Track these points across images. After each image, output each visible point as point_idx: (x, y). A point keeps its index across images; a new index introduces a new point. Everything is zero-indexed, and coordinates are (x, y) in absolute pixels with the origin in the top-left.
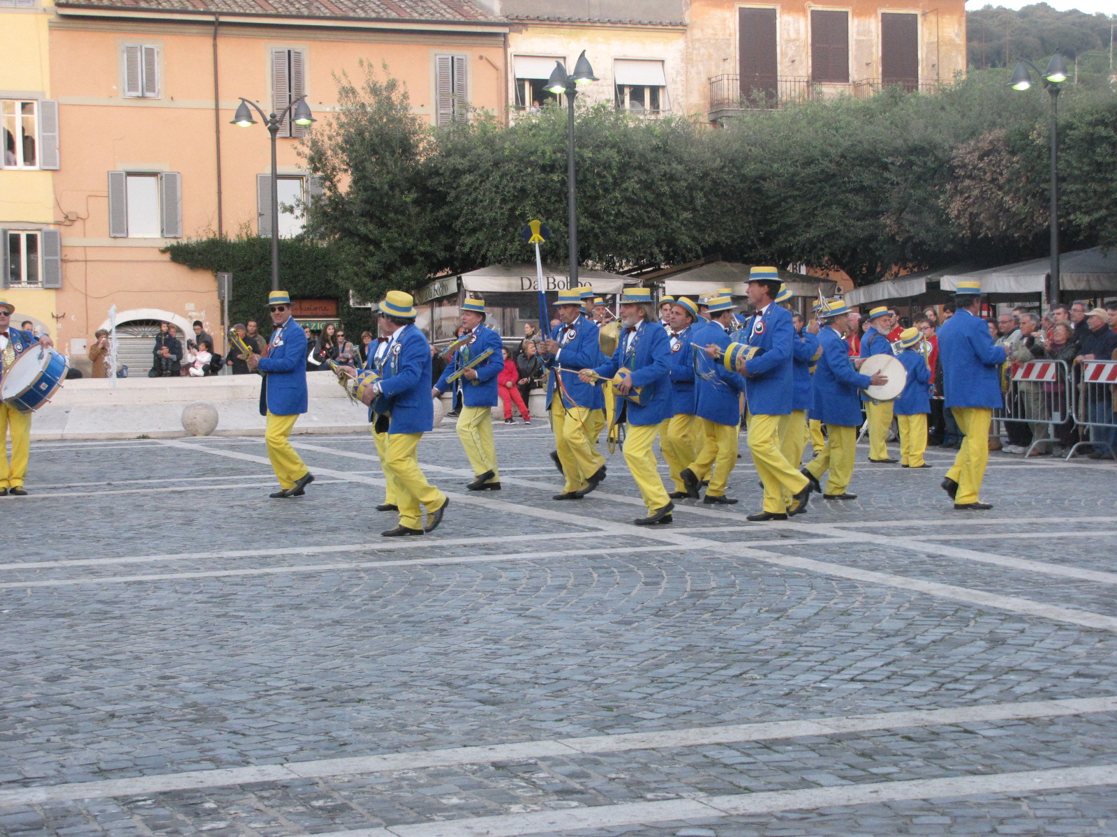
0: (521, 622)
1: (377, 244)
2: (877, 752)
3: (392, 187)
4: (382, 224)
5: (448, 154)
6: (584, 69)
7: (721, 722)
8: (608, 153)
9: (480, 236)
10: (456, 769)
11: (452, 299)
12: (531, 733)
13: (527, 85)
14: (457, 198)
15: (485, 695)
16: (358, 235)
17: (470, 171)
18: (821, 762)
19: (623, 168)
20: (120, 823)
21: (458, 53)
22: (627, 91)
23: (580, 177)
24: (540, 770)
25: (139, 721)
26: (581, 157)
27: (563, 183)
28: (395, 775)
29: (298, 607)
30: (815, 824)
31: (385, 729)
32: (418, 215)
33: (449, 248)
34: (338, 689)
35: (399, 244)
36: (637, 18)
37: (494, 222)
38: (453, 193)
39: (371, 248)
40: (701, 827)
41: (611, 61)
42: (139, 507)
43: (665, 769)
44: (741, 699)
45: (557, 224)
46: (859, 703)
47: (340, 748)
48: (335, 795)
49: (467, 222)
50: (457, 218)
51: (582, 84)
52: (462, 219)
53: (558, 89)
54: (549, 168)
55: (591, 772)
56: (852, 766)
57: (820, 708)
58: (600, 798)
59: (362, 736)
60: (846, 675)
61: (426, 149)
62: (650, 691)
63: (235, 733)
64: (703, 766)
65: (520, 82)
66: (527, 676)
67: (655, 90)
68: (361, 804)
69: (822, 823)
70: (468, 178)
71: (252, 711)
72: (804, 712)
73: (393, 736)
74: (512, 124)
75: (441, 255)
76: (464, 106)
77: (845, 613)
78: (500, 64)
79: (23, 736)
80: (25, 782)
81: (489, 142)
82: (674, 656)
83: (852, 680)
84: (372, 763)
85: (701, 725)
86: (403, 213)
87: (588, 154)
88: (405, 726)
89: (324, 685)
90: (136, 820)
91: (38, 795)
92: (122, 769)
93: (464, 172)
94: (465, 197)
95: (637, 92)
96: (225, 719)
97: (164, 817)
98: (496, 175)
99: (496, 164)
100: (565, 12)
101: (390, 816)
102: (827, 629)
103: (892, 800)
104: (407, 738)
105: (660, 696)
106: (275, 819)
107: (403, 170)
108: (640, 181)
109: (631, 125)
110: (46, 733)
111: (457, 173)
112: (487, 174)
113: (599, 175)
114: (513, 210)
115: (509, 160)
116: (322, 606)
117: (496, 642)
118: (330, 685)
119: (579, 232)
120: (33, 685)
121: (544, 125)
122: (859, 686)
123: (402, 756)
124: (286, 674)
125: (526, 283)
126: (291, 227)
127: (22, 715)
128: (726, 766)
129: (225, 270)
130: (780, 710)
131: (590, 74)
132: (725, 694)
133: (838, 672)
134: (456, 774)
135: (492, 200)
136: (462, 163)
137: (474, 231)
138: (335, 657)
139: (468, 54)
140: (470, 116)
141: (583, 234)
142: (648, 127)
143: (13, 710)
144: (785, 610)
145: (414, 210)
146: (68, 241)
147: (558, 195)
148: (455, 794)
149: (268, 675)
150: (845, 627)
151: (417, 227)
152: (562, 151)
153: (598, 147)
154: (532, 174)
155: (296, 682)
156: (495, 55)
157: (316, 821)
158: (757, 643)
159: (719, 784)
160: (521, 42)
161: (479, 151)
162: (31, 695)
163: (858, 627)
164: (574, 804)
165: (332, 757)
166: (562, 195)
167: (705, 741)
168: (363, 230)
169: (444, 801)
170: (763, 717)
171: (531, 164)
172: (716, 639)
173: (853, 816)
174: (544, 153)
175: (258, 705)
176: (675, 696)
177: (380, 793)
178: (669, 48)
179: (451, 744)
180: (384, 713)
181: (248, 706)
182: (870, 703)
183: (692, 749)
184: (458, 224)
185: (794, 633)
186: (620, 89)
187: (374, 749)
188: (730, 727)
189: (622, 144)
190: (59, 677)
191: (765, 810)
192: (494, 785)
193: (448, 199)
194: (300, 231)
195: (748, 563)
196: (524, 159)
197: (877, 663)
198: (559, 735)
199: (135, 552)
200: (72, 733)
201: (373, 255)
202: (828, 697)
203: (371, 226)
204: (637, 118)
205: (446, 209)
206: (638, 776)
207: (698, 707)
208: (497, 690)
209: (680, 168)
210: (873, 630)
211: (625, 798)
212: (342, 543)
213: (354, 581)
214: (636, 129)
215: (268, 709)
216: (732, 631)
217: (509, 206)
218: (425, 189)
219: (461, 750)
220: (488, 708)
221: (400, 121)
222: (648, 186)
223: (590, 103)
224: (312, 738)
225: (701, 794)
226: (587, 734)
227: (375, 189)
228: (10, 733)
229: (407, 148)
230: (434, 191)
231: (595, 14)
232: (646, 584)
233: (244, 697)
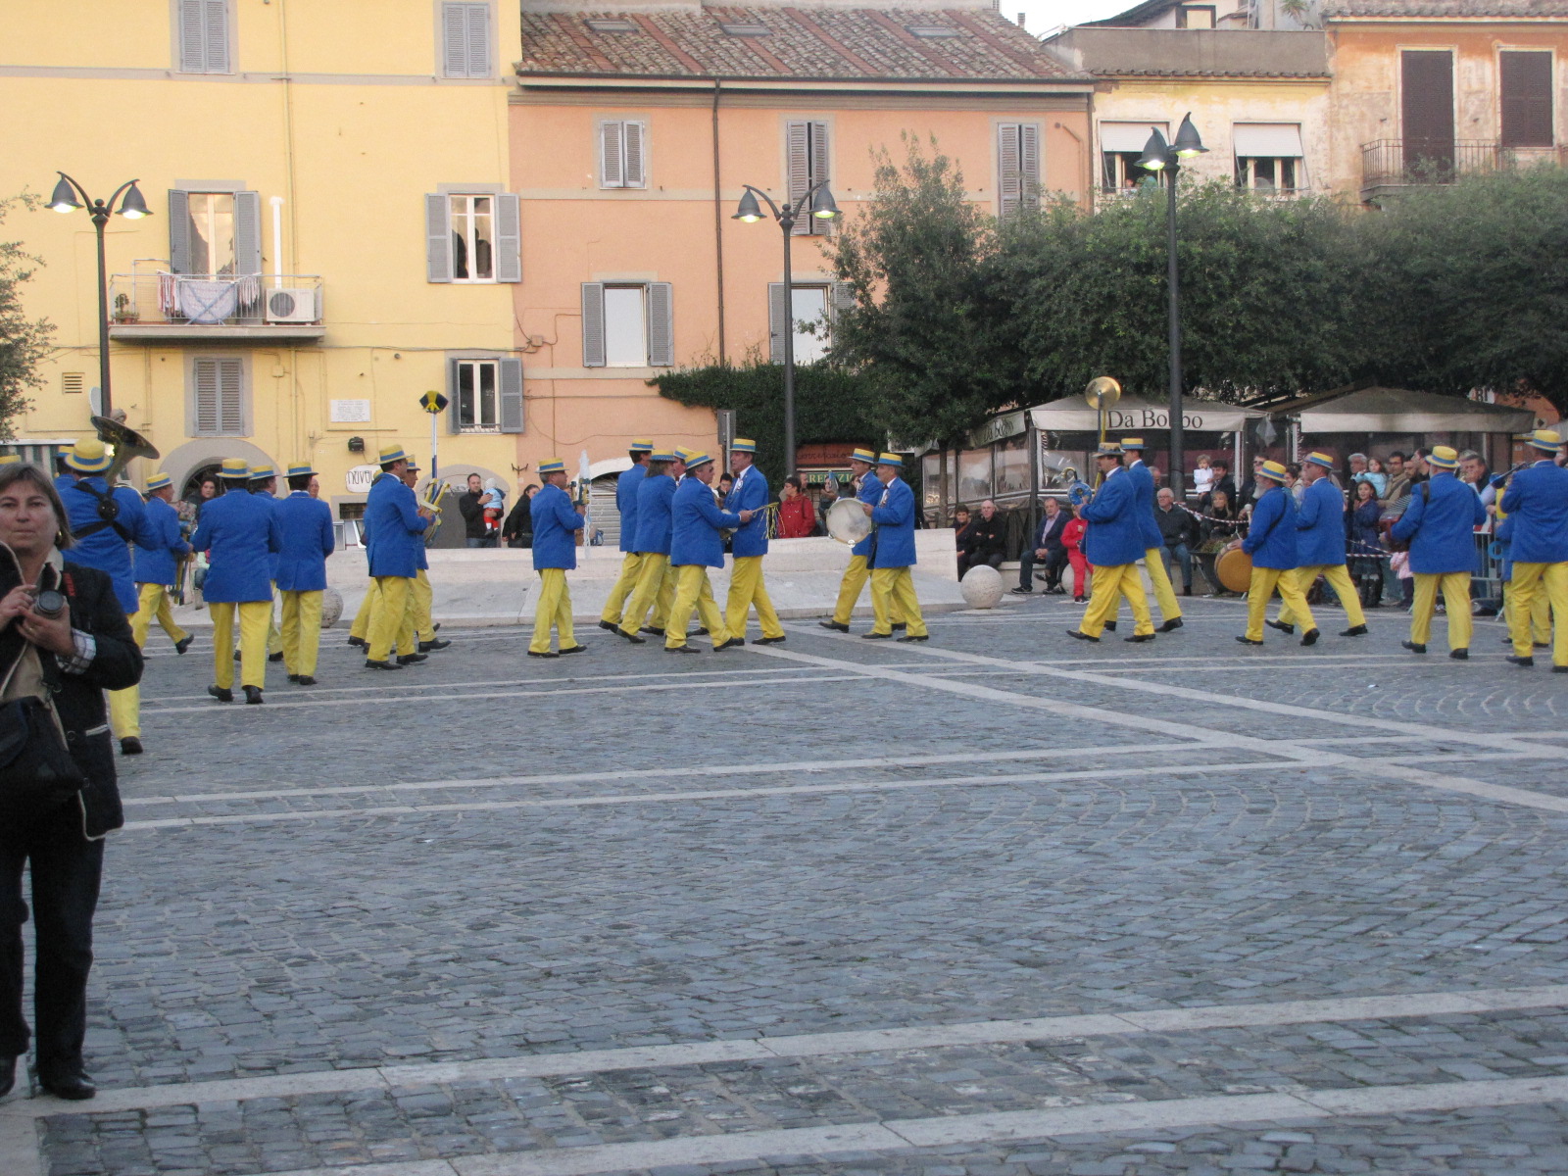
0: (1080, 859)
1: (921, 371)
2: (1545, 1036)
3: (940, 296)
4: (927, 345)
5: (1013, 252)
6: (1189, 136)
7: (1335, 994)
8: (1223, 246)
9: (1055, 357)
10: (978, 1049)
11: (1018, 441)
12: (1080, 1003)
13: (1118, 160)
14: (1025, 309)
15: (1026, 955)
16: (896, 359)
17: (1041, 273)
18: (1468, 1048)
19: (1244, 266)
20: (545, 1110)
21: (1027, 120)
22: (1251, 166)
23: (1186, 279)
24: (1090, 1053)
25: (581, 982)
26: (1188, 252)
27: (1164, 286)
28: (900, 1055)
29: (795, 839)
30: (1450, 1129)
31: (892, 996)
32: (974, 332)
33: (1015, 375)
34: (836, 944)
35: (949, 370)
36: (1264, 67)
37: (1073, 340)
38: (1019, 303)
39: (913, 376)
40: (1296, 1130)
41: (1229, 126)
42: (605, 710)
43: (1256, 1053)
44: (1364, 963)
45: (1155, 341)
46: (1526, 971)
47: (831, 1019)
48: (820, 1080)
49: (1036, 341)
50: (1024, 335)
51: (1187, 155)
52: (1031, 336)
53: (1155, 164)
54: (1145, 268)
55: (1155, 1056)
56: (1508, 1055)
57: (1471, 977)
58: (1166, 1091)
59: (861, 1005)
60: (1511, 934)
61: (984, 246)
62: (1244, 951)
63: (699, 998)
64: (1304, 1051)
65: (1109, 156)
66: (1082, 930)
67: (1288, 163)
68: (851, 1092)
69: (1460, 1128)
70: (1038, 283)
71: (724, 971)
72: (1450, 982)
73: (902, 1005)
74: (1097, 210)
75: (1005, 383)
76: (1036, 188)
77: (1519, 852)
78: (1083, 134)
79: (436, 998)
80: (434, 1056)
81: (1065, 236)
82: (1280, 907)
83: (1519, 940)
84: (871, 1039)
85: (1308, 997)
86: (953, 330)
87: (1196, 248)
88: (917, 992)
89: (817, 938)
90: (567, 1107)
91: (448, 1072)
92: (554, 1042)
93: (1033, 276)
94: (1034, 307)
95: (1264, 166)
96: (688, 980)
97: (602, 1104)
98: (1075, 277)
99: (1076, 264)
100: (1168, 63)
101: (888, 1108)
102: (1489, 873)
103: (1559, 1100)
104: (917, 1008)
105: (1256, 959)
106: (741, 1110)
107: (954, 273)
108: (1266, 283)
109: (1255, 209)
110: (467, 994)
111: (1024, 276)
112: (1063, 277)
113: (1212, 276)
114: (1098, 322)
115: (1092, 257)
116: (825, 837)
117: (1045, 886)
118: (825, 939)
119: (1183, 351)
120: (454, 934)
121: (1139, 212)
122: (1527, 948)
123: (911, 1031)
124: (771, 923)
125: (1116, 418)
126: (810, 350)
127: (435, 971)
128: (1337, 1051)
129: (729, 407)
130: (1417, 980)
131: (1196, 143)
132: (1346, 957)
133: (1501, 930)
134: (978, 1055)
135: (1069, 310)
136: (1032, 264)
137: (1046, 352)
138: (835, 902)
139: (1040, 122)
140: (1043, 201)
141: (1188, 354)
142: (1277, 212)
143: (427, 965)
144: (1435, 847)
145: (968, 326)
146: (533, 372)
147: (1158, 303)
148: (975, 1081)
149: (748, 925)
150: (1515, 870)
151: (972, 347)
152: (1162, 245)
153: (1210, 239)
154: (1122, 276)
155: (783, 934)
156: (1076, 121)
157: (797, 1113)
158: (1393, 890)
159: (1325, 1075)
160: (1111, 104)
161: (1053, 247)
162: (450, 946)
163: (1533, 870)
164: (1130, 1097)
165: (821, 1031)
166: (1162, 303)
167: (1312, 1018)
168: (902, 352)
169: (960, 1090)
170: (1394, 987)
171: (1122, 262)
172: (1337, 884)
173: (1503, 1122)
174: (1138, 248)
175: (732, 964)
176: (1277, 959)
177: (878, 1078)
178: (1306, 106)
179: (975, 1017)
180: (893, 976)
181: (721, 964)
182: (1540, 972)
183: (1292, 1028)
184: (1025, 343)
185: (1446, 877)
186: (1242, 162)
187: (875, 1021)
188: (1347, 1001)
189: (1244, 235)
190: (487, 925)
191: (1384, 1110)
192: (1025, 1070)
193: (1014, 310)
194: (824, 355)
195: (1391, 785)
196: (1111, 255)
197: (1555, 918)
198: (1118, 1008)
199: (595, 767)
200: (496, 994)
201: (915, 385)
202: (1484, 962)
203: (912, 348)
204: (1264, 199)
205: (1007, 326)
206: (1218, 1062)
207: (1306, 974)
208: (1041, 948)
209: (1320, 264)
210: (1554, 875)
211: (1197, 1091)
212: (859, 757)
213: (869, 806)
214: (1262, 214)
215: (745, 969)
216: (1362, 875)
217: (1095, 316)
218: (982, 298)
219: (987, 1025)
220: (1028, 972)
221: (952, 210)
222: (1277, 289)
223: (1199, 181)
224: (795, 1006)
225: (1300, 1087)
226: (1156, 1006)
227: (917, 299)
228: (420, 993)
229: (960, 245)
230: (994, 300)
231: (1208, 65)
232: (1252, 811)
233: (715, 952)
